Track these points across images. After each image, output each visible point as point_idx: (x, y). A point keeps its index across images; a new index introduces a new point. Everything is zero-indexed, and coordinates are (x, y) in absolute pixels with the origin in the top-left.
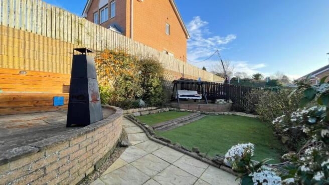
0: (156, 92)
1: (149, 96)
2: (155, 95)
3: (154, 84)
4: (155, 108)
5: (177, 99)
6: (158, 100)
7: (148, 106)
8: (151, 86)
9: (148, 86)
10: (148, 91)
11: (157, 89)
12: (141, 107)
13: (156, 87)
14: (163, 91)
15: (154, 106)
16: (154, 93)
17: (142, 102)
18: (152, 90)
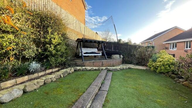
0: (57, 51)
1: (47, 57)
2: (56, 54)
3: (54, 41)
4: (57, 69)
5: (81, 57)
6: (60, 59)
7: (46, 69)
8: (50, 43)
9: (45, 44)
10: (46, 50)
11: (58, 46)
12: (33, 73)
13: (58, 45)
14: (66, 49)
15: (56, 67)
16: (54, 52)
17: (34, 65)
18: (51, 48)
